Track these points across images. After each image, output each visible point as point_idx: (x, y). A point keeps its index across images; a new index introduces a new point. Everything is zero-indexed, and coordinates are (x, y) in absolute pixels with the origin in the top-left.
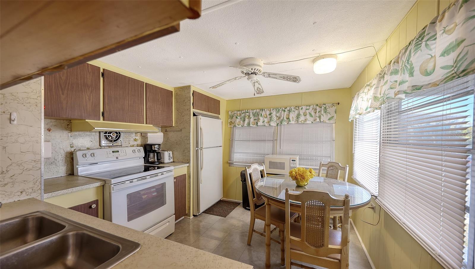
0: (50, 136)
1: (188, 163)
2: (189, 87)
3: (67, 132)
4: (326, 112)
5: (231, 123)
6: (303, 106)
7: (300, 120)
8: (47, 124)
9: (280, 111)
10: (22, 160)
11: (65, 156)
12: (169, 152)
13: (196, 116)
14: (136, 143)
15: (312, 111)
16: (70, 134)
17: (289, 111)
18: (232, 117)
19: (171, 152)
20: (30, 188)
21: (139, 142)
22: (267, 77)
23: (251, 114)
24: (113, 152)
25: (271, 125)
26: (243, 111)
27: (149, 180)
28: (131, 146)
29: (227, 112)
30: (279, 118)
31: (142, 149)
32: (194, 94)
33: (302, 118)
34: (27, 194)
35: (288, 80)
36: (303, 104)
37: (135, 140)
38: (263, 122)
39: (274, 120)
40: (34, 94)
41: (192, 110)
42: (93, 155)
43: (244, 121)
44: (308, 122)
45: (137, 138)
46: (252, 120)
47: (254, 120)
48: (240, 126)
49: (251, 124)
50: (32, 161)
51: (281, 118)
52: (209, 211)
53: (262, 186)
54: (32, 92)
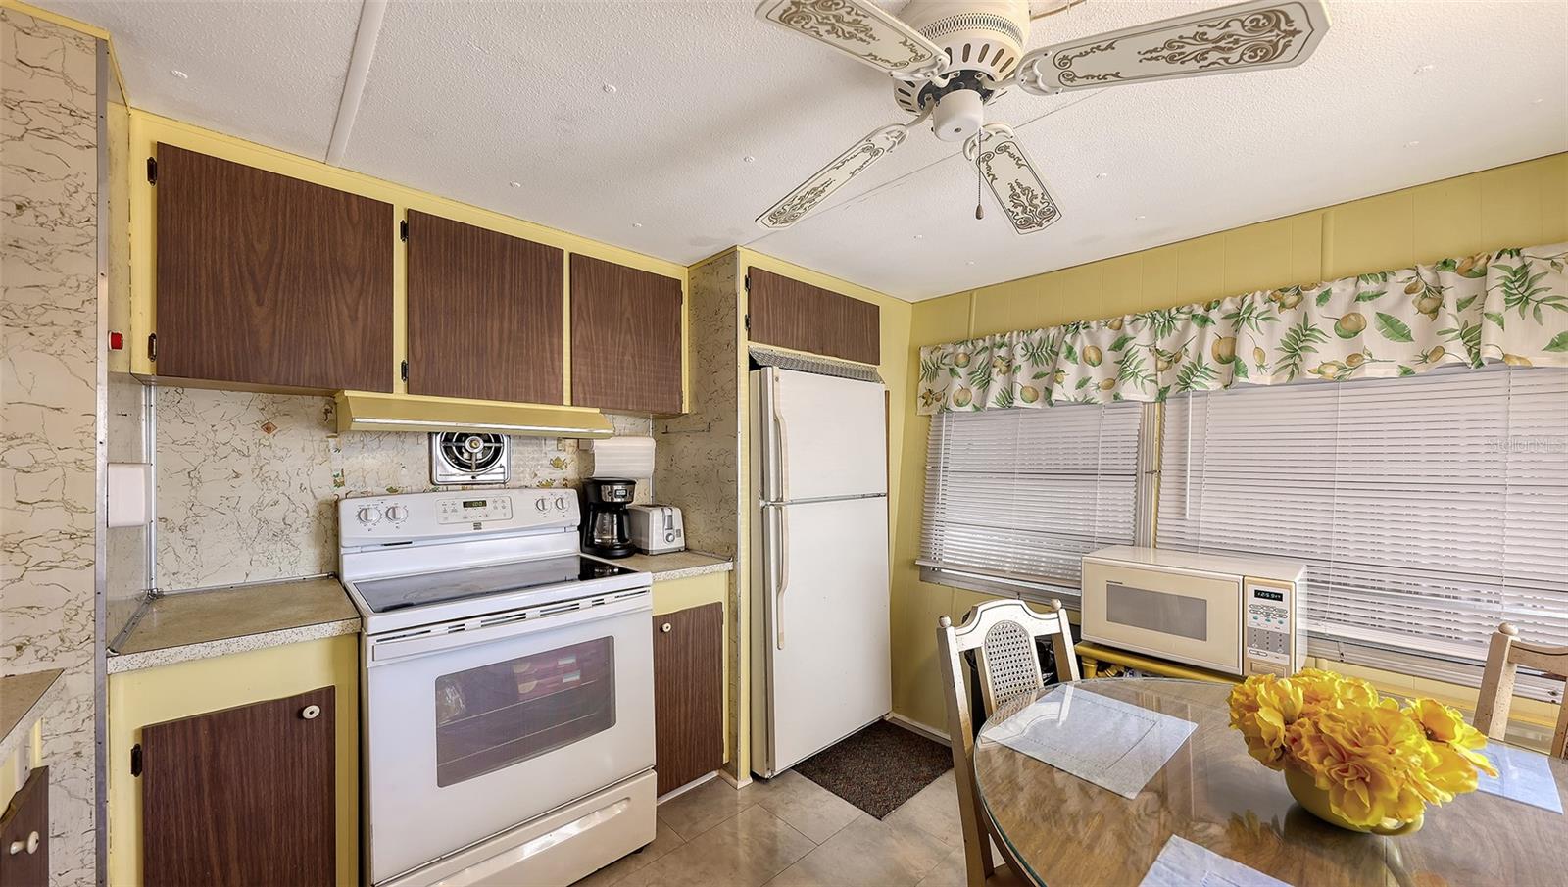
0: (270, 445)
1: (728, 560)
2: (730, 255)
3: (324, 435)
4: (1524, 301)
5: (929, 397)
6: (1332, 280)
7: (1312, 361)
8: (263, 409)
9: (1179, 325)
10: (20, 532)
11: (317, 514)
12: (668, 512)
13: (760, 367)
14: (558, 475)
15: (1402, 301)
16: (332, 442)
17: (1237, 319)
18: (932, 372)
19: (677, 513)
20: (54, 634)
21: (571, 472)
22: (1055, 90)
23: (1019, 351)
24: (465, 504)
25: (1124, 395)
26: (981, 341)
27: (534, 623)
28: (541, 486)
29: (915, 352)
30: (1174, 359)
31: (572, 497)
32: (754, 282)
33: (1327, 351)
34: (42, 653)
35: (1213, 56)
36: (1330, 270)
37: (557, 464)
38: (1082, 384)
39: (1143, 374)
40: (72, 291)
41: (745, 346)
42: (391, 514)
43: (986, 384)
44: (1370, 371)
45: (562, 456)
46: (1023, 378)
47: (1034, 378)
48: (969, 408)
49: (1017, 395)
50: (61, 537)
51: (1185, 361)
52: (820, 767)
53: (1053, 723)
54: (62, 285)
